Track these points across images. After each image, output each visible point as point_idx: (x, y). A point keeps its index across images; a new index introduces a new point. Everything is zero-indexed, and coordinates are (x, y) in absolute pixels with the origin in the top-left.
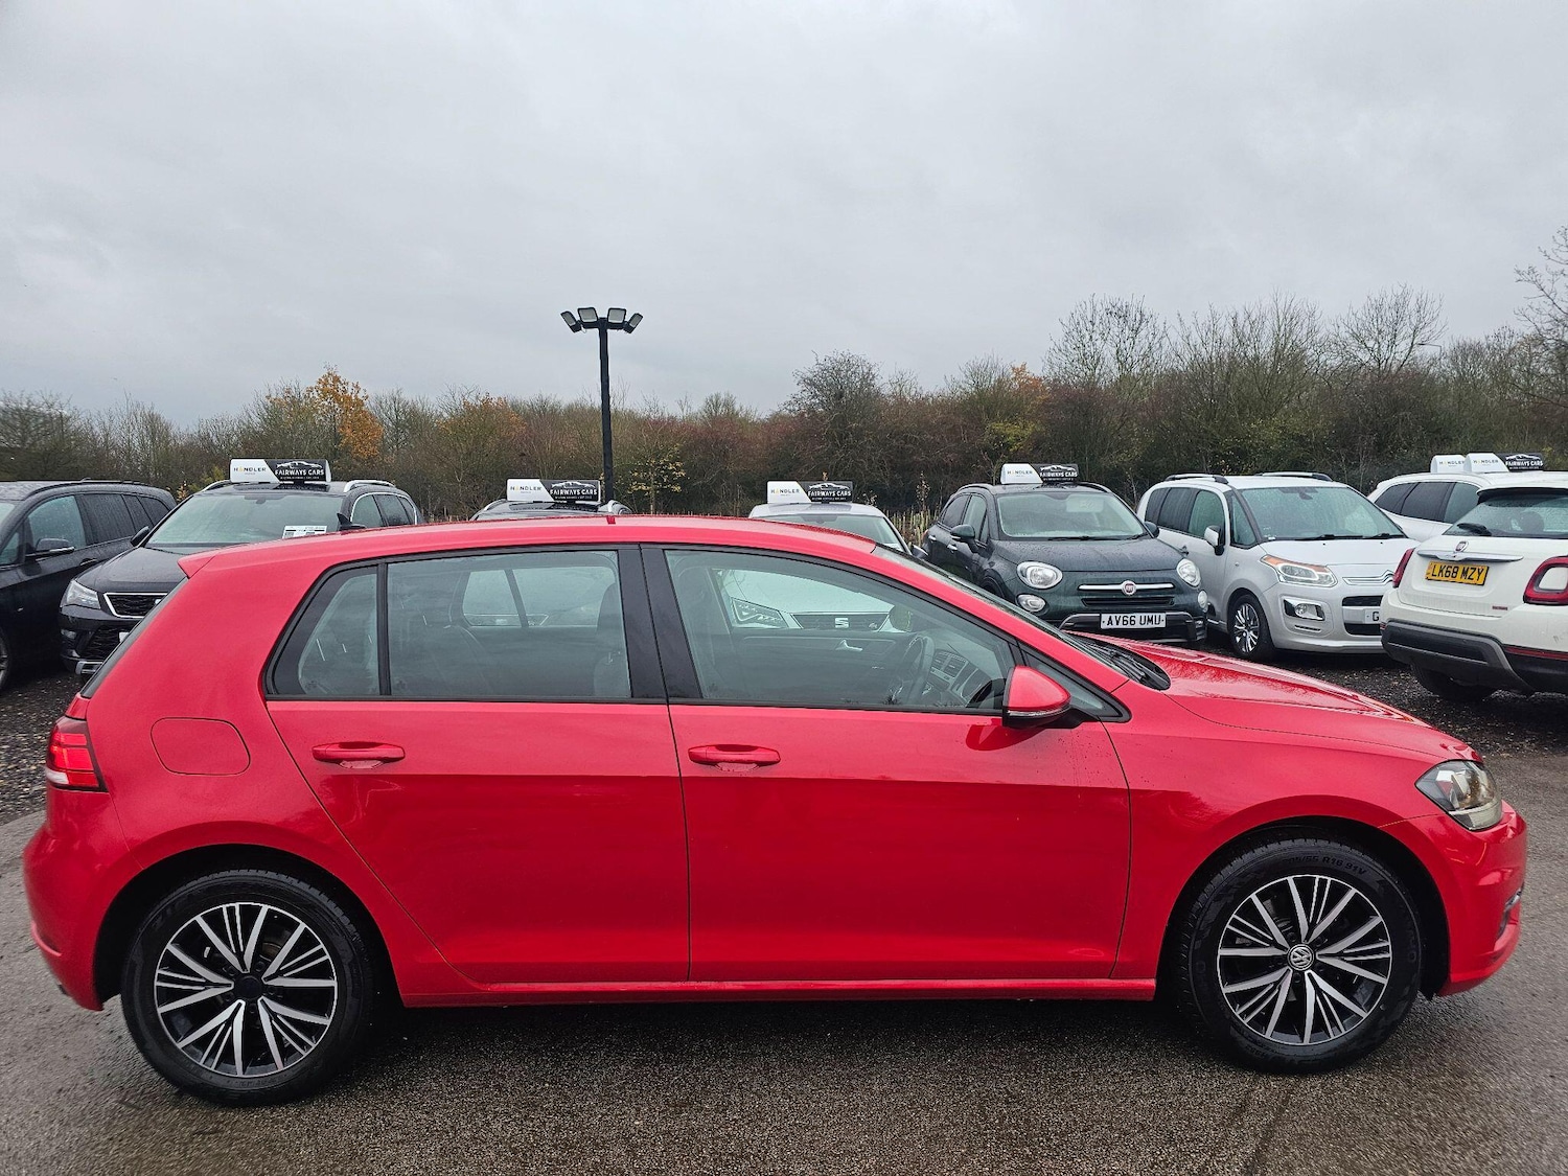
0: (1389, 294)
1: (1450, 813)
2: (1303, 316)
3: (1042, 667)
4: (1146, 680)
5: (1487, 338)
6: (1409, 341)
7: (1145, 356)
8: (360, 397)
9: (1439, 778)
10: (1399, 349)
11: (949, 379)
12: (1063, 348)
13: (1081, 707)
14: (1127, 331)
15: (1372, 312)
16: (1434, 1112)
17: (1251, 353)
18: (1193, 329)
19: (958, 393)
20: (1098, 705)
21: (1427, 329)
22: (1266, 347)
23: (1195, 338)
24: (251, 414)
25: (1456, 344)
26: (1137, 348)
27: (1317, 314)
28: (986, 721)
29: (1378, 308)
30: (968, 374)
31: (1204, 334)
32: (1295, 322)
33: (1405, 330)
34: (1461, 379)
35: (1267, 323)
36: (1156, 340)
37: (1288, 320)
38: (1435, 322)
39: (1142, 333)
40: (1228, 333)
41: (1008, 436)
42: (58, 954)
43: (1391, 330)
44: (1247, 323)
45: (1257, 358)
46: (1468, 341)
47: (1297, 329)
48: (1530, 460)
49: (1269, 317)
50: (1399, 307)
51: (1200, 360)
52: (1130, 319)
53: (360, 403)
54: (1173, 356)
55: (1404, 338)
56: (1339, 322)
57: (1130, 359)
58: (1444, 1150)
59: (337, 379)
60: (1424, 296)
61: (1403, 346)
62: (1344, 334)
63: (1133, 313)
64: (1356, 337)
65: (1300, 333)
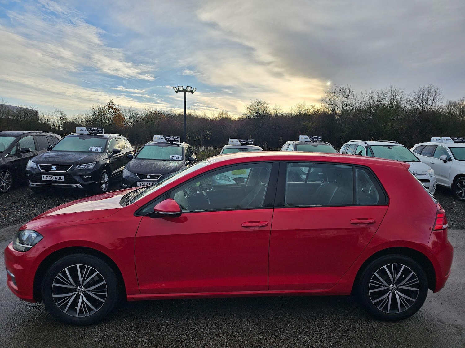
0: (426, 86)
2: (399, 93)
5: (458, 100)
6: (432, 101)
7: (350, 103)
8: (119, 109)
10: (429, 103)
11: (291, 109)
12: (325, 100)
14: (345, 96)
15: (421, 92)
16: (392, 333)
17: (383, 103)
18: (365, 95)
19: (293, 113)
21: (438, 98)
22: (387, 102)
23: (366, 99)
24: (88, 113)
25: (448, 102)
26: (348, 101)
27: (404, 92)
29: (423, 91)
30: (297, 107)
31: (369, 97)
32: (397, 95)
33: (431, 98)
34: (449, 113)
35: (388, 94)
36: (354, 99)
37: (395, 94)
38: (440, 96)
39: (350, 96)
40: (376, 98)
41: (307, 126)
43: (426, 97)
44: (382, 95)
45: (384, 105)
46: (452, 101)
47: (397, 97)
48: (461, 139)
49: (389, 92)
50: (429, 90)
51: (367, 105)
52: (346, 92)
53: (119, 110)
54: (359, 104)
55: (430, 100)
56: (410, 95)
57: (346, 105)
58: (392, 344)
59: (113, 103)
60: (437, 88)
61: (430, 103)
62: (412, 99)
63: (347, 91)
64: (416, 99)
65: (398, 98)
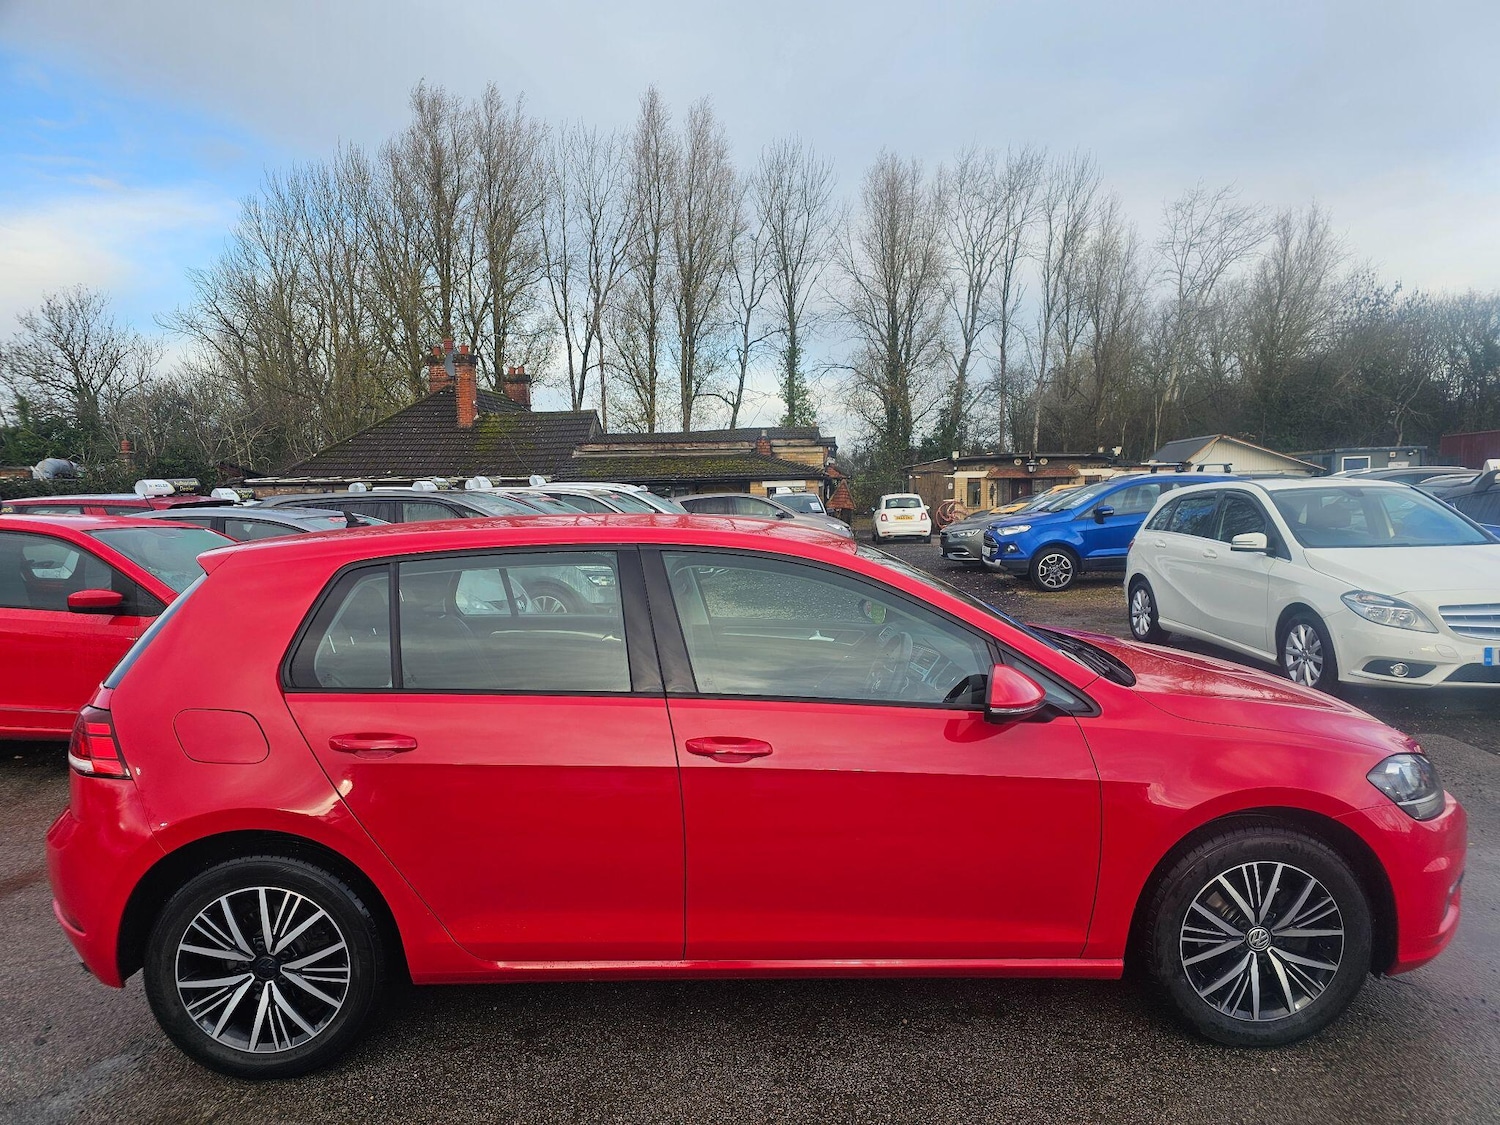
1: (1399, 804)
3: (1018, 665)
4: (1110, 674)
9: (1388, 771)
13: (1054, 702)
20: (1070, 701)
28: (964, 714)
42: (84, 935)
